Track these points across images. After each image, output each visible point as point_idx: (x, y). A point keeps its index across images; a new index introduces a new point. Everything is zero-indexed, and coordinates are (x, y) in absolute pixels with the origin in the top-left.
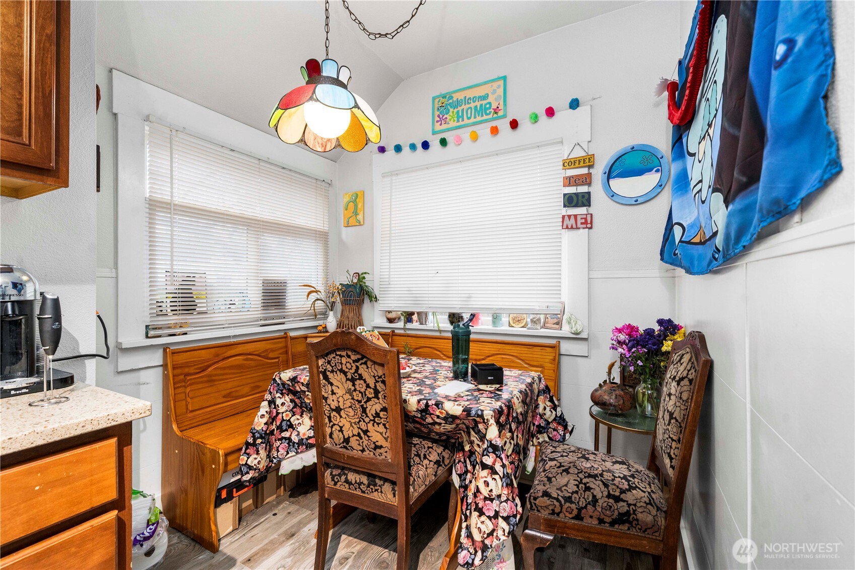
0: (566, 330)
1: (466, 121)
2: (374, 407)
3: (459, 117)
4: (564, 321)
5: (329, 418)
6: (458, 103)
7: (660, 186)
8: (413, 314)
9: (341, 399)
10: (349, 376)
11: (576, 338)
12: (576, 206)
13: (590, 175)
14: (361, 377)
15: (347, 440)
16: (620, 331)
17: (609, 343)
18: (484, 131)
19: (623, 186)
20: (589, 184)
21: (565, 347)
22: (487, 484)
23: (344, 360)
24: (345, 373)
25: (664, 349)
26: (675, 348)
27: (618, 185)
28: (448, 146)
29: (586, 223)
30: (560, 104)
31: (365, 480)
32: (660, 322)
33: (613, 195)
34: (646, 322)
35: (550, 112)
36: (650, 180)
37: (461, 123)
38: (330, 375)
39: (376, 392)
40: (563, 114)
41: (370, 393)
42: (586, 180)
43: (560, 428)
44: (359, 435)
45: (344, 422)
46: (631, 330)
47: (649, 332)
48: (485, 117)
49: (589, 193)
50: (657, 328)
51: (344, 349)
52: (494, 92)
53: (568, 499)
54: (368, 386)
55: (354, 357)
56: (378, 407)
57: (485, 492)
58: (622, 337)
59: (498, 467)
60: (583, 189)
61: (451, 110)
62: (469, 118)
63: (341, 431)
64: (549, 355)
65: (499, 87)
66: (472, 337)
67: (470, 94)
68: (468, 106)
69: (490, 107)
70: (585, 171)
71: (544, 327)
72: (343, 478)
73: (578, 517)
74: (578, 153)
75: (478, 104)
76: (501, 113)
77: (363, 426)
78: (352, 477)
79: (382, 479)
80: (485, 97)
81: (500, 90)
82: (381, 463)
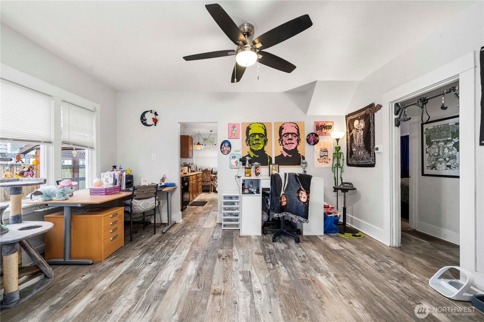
1: (208, 143)
5: (203, 177)
9: (205, 175)
14: (207, 173)
15: (205, 179)
28: (206, 145)
39: (209, 174)
44: (207, 178)
45: (205, 177)
55: (207, 171)
67: (209, 139)
68: (208, 141)
69: (212, 142)
78: (205, 182)
79: (208, 182)
80: (211, 140)
81: (213, 140)
82: (209, 180)
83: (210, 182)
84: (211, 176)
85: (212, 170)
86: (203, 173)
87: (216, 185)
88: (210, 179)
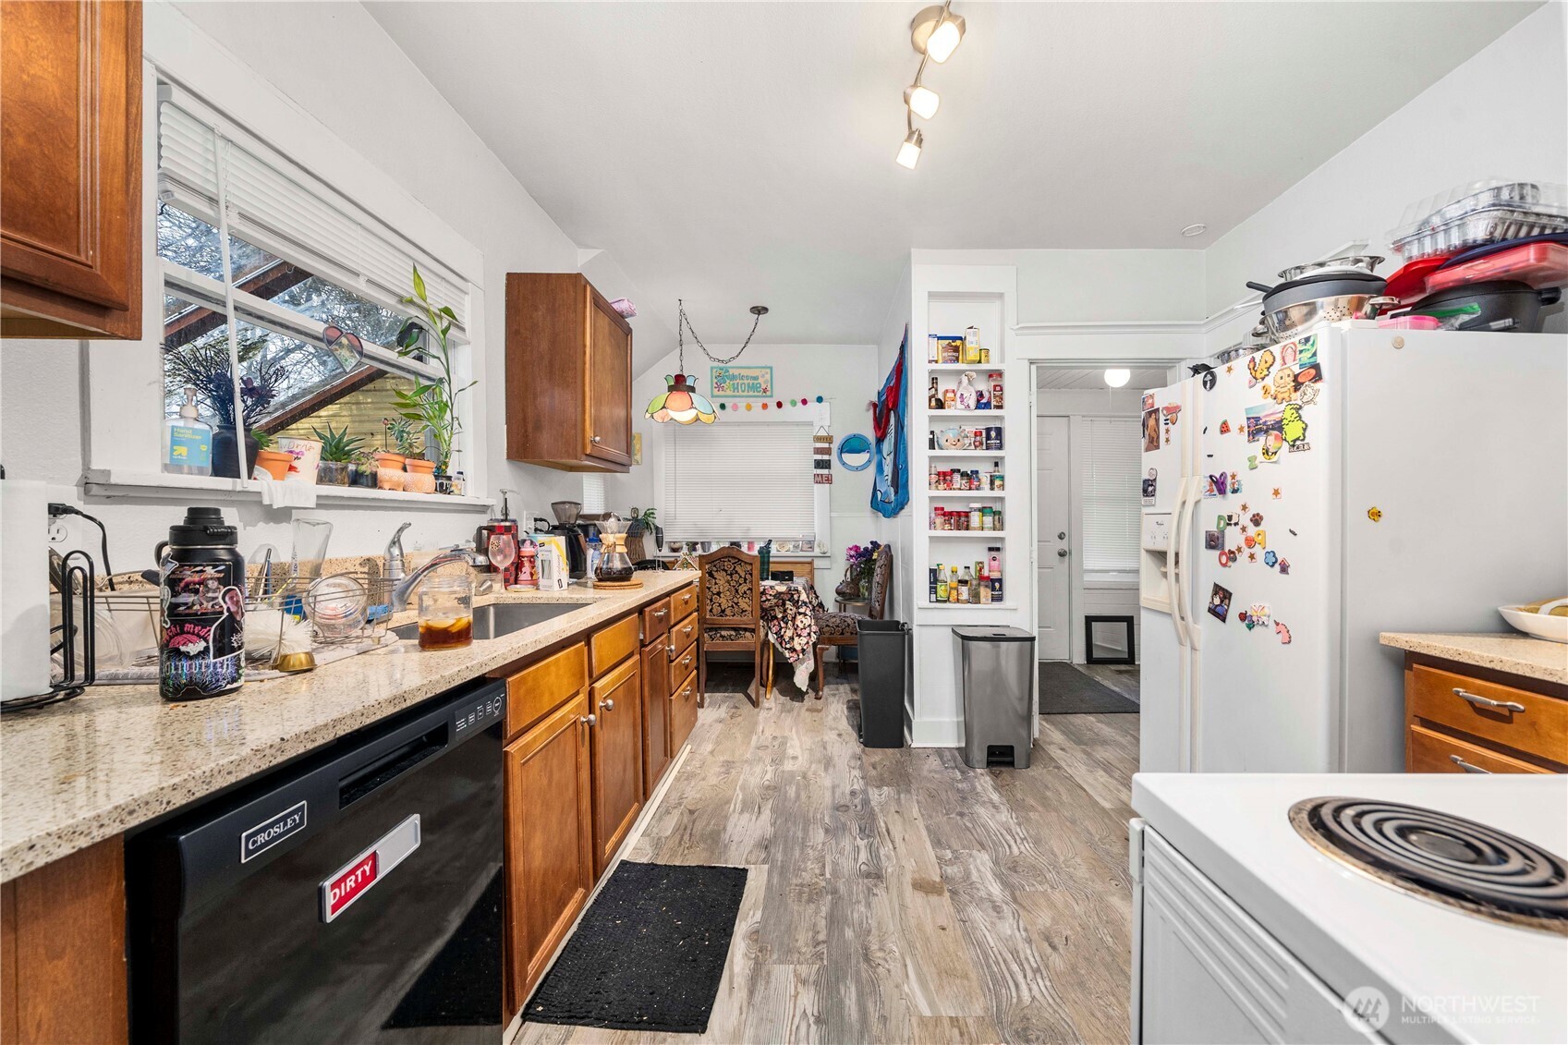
0: (817, 551)
1: (741, 393)
2: (743, 588)
3: (735, 389)
4: (816, 545)
5: (711, 600)
6: (733, 377)
7: (869, 461)
8: (697, 543)
9: (721, 587)
10: (729, 572)
11: (824, 556)
12: (822, 468)
13: (830, 449)
14: (737, 572)
15: (723, 611)
16: (851, 549)
17: (846, 557)
18: (757, 404)
19: (852, 459)
20: (830, 455)
21: (817, 563)
22: (802, 622)
23: (726, 564)
24: (726, 571)
25: (874, 558)
26: (878, 556)
27: (846, 457)
28: (727, 409)
29: (828, 480)
30: (811, 397)
31: (733, 633)
32: (872, 543)
33: (844, 464)
34: (864, 544)
35: (804, 402)
36: (864, 457)
37: (736, 394)
38: (715, 573)
39: (745, 579)
40: (812, 405)
41: (741, 581)
42: (828, 451)
43: (821, 610)
44: (732, 606)
45: (723, 601)
46: (857, 548)
47: (866, 549)
48: (756, 394)
49: (830, 461)
50: (870, 546)
51: (726, 557)
52: (763, 376)
53: (837, 626)
54: (741, 577)
55: (733, 561)
56: (746, 588)
57: (801, 626)
58: (853, 553)
59: (808, 612)
60: (826, 457)
61: (728, 381)
62: (743, 391)
63: (720, 606)
64: (807, 567)
65: (767, 373)
66: (771, 559)
67: (744, 372)
68: (741, 381)
69: (760, 387)
70: (826, 445)
71: (802, 551)
72: (718, 635)
73: (842, 634)
74: (823, 433)
75: (751, 382)
76: (768, 393)
77: (735, 600)
78: (723, 633)
79: (746, 630)
80: (756, 378)
81: (768, 376)
82: (746, 620)
83: (753, 631)
84: (763, 593)
85: (765, 552)
86: (711, 574)
87: (793, 650)
88: (758, 612)
